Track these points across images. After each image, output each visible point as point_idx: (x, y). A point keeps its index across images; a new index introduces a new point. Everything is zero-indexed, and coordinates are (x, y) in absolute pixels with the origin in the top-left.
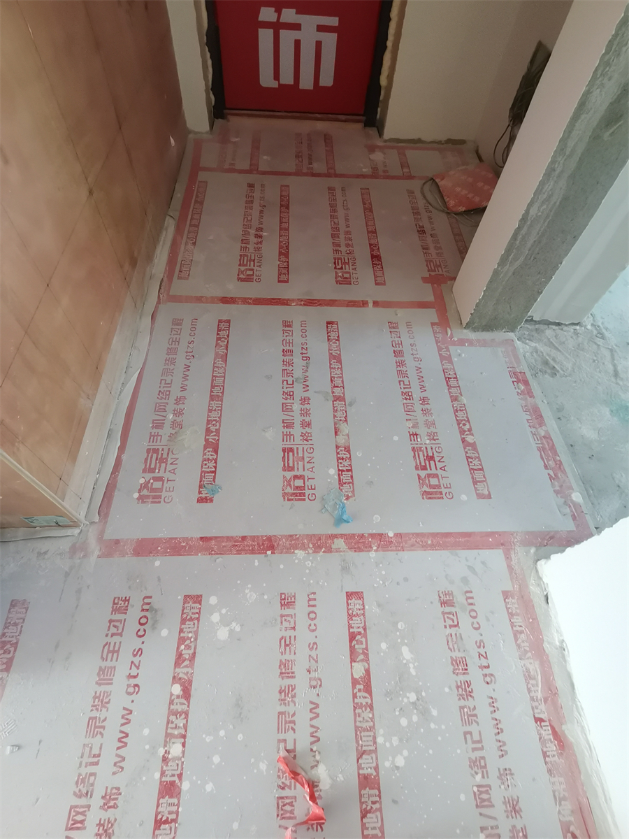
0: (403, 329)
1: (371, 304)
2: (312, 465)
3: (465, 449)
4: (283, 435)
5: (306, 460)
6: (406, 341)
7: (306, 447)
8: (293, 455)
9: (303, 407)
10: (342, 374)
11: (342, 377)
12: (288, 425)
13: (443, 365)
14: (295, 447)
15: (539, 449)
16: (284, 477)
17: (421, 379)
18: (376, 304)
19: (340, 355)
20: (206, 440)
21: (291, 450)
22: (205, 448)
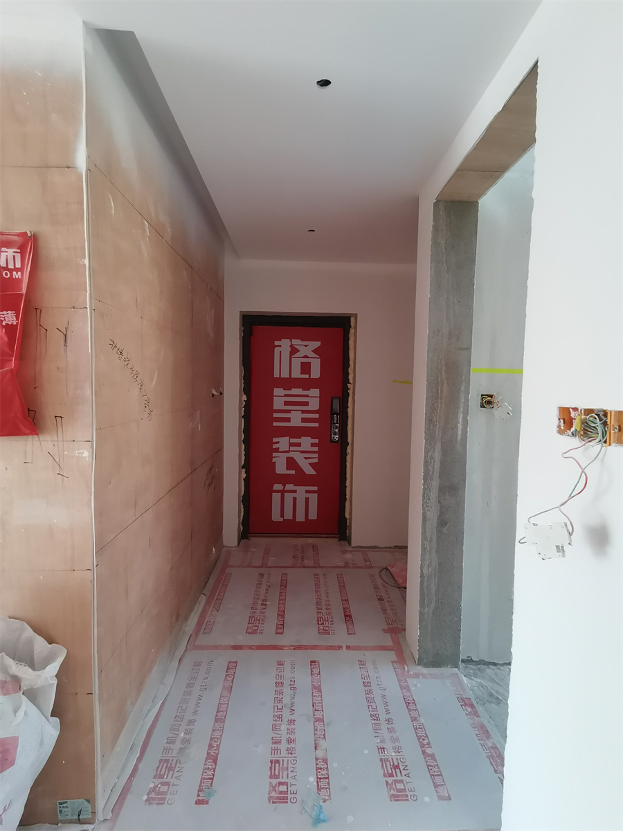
0: (369, 666)
1: (344, 648)
2: (294, 774)
3: (425, 759)
4: (272, 750)
5: (290, 770)
6: (372, 674)
7: (290, 759)
8: (279, 765)
9: (289, 727)
10: (322, 700)
11: (322, 703)
12: (277, 742)
13: (403, 693)
14: (281, 759)
15: (488, 757)
16: (270, 783)
17: (386, 704)
18: (348, 647)
19: (320, 685)
20: (208, 754)
21: (278, 761)
22: (206, 760)
